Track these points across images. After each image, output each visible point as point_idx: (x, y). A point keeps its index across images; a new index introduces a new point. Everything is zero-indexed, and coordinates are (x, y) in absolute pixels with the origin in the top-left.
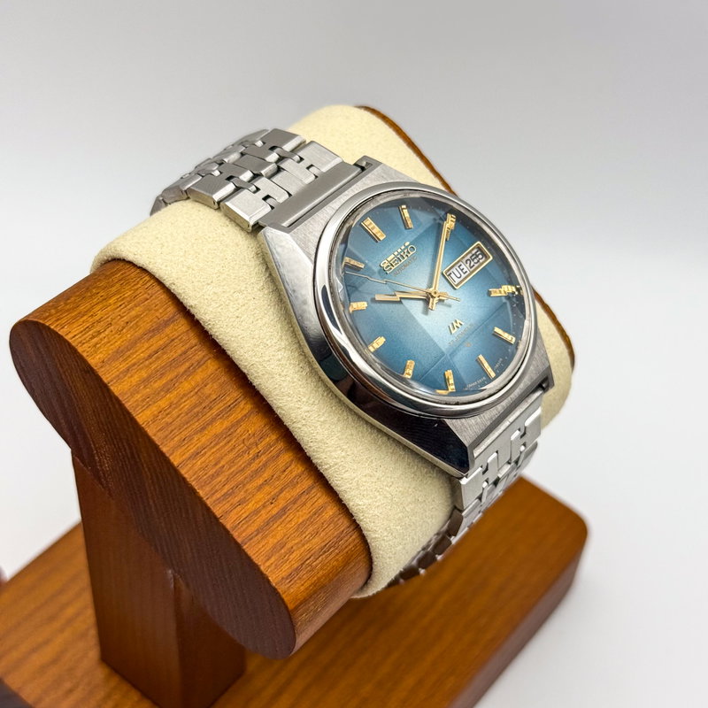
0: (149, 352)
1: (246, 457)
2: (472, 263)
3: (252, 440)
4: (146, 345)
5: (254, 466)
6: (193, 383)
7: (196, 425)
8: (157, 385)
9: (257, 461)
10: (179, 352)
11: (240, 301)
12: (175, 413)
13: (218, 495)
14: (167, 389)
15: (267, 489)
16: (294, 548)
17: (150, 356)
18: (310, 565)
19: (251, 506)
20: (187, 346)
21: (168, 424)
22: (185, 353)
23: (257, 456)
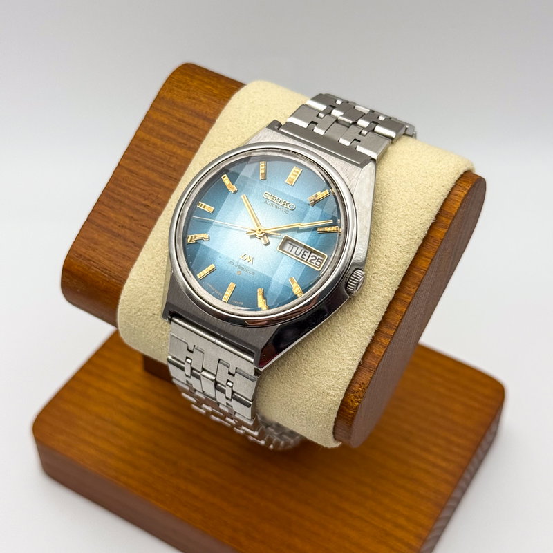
0: (181, 117)
1: (141, 200)
2: (315, 261)
3: (154, 198)
4: (185, 115)
5: (137, 207)
6: (174, 150)
7: (148, 163)
8: (164, 131)
9: (142, 207)
10: (190, 134)
11: (226, 141)
12: (151, 149)
13: (111, 194)
14: (162, 137)
15: (127, 220)
16: (98, 251)
17: (179, 120)
18: (91, 265)
19: (112, 215)
20: (197, 137)
21: (142, 148)
22: (192, 137)
23: (146, 206)
